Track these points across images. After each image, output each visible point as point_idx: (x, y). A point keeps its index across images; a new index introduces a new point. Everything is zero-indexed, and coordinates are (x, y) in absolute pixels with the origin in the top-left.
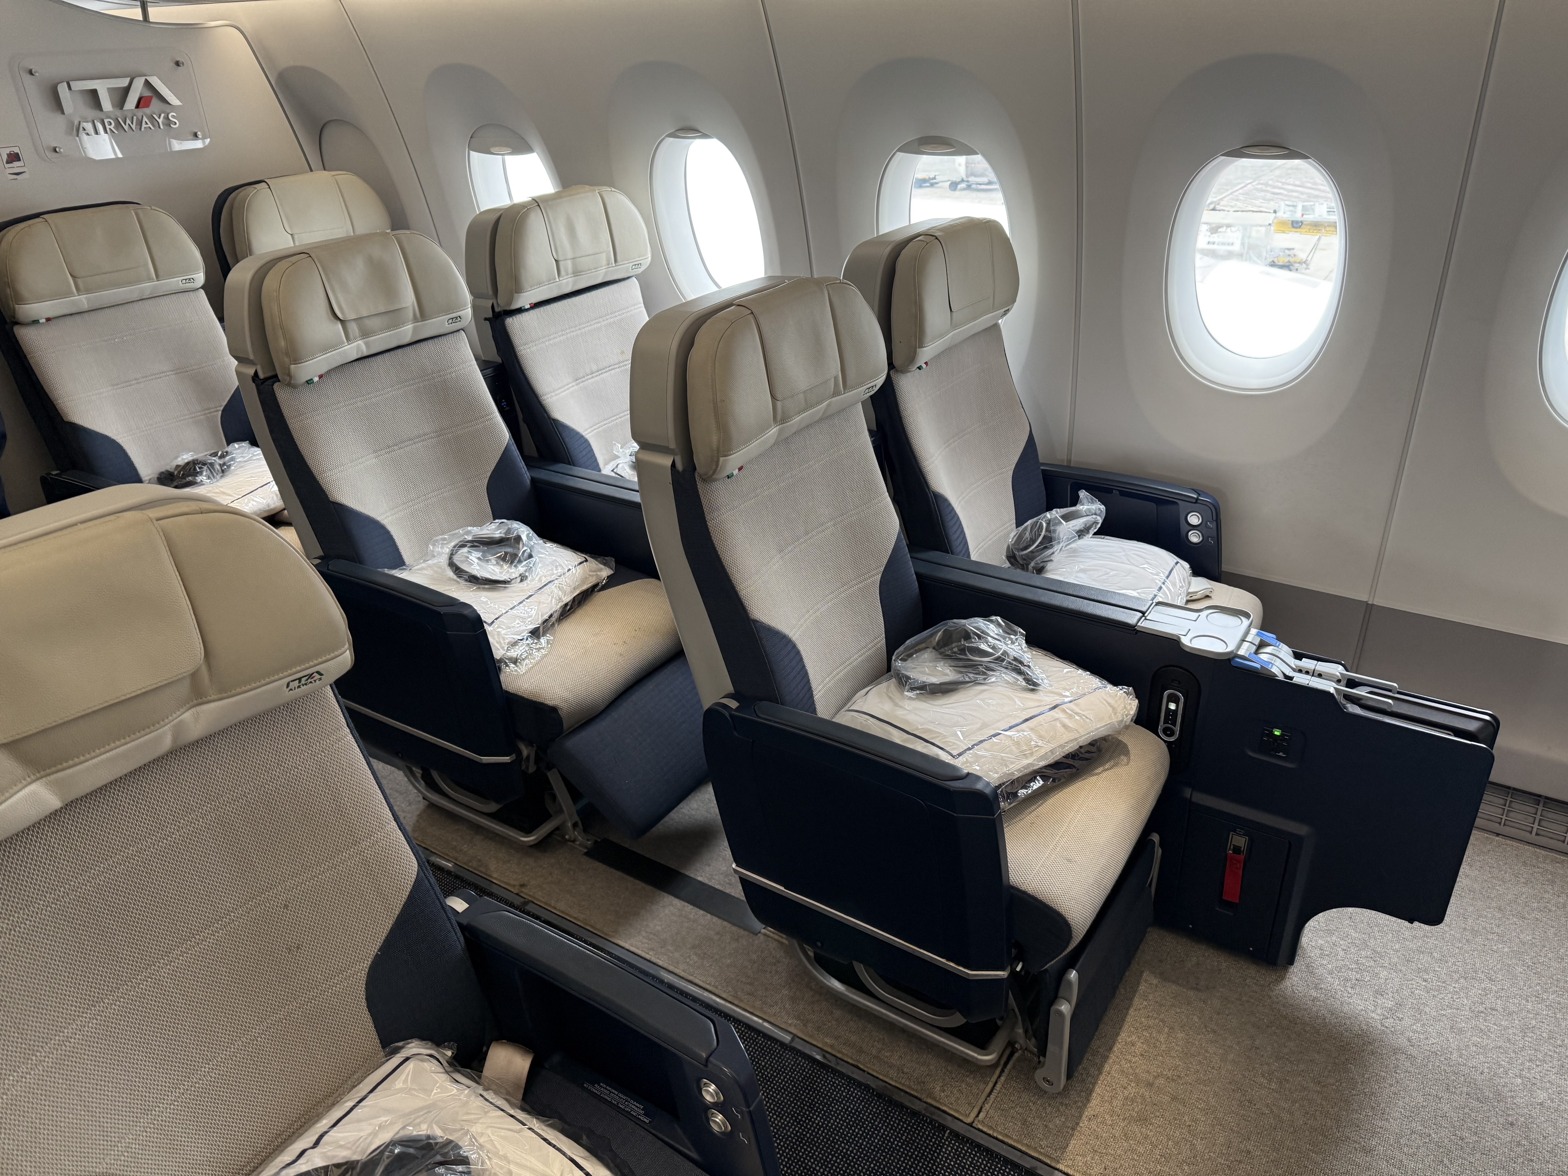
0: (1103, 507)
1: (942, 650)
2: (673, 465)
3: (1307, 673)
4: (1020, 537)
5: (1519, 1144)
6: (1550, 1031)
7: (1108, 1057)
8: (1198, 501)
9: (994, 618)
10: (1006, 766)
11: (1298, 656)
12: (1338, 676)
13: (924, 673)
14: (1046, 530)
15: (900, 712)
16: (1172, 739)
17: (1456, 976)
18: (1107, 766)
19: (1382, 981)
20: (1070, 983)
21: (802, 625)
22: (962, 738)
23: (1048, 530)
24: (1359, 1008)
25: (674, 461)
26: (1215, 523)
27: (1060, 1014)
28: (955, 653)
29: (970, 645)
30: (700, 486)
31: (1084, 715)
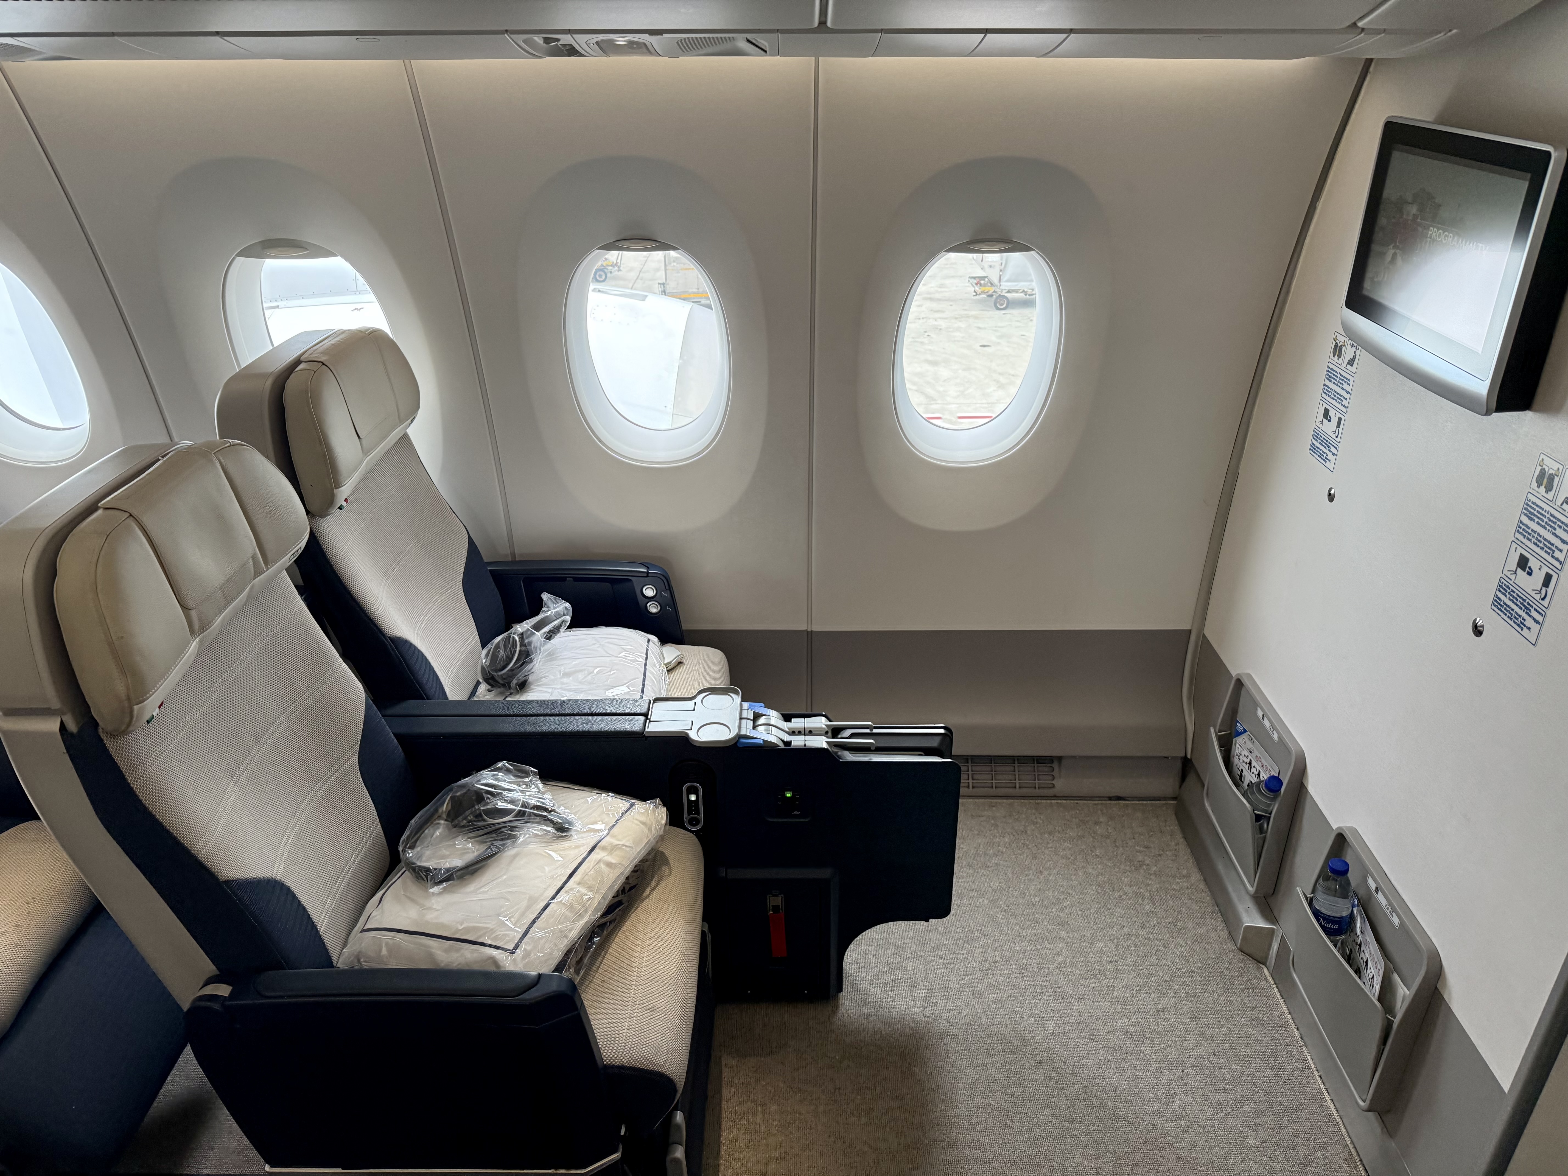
0: (568, 605)
1: (456, 822)
2: (63, 727)
3: (800, 733)
4: (494, 657)
5: (1051, 1078)
6: (1038, 964)
7: (718, 1165)
8: (649, 575)
9: (500, 764)
10: (566, 937)
11: (787, 718)
12: (824, 728)
13: (443, 857)
14: (521, 645)
15: (430, 916)
16: (699, 827)
17: (960, 943)
18: (653, 884)
19: (911, 973)
20: (678, 1127)
21: (283, 854)
22: (512, 926)
23: (522, 644)
24: (903, 1008)
25: (62, 724)
26: (668, 592)
27: (677, 1161)
28: (470, 821)
29: (485, 808)
30: (108, 743)
31: (623, 845)
